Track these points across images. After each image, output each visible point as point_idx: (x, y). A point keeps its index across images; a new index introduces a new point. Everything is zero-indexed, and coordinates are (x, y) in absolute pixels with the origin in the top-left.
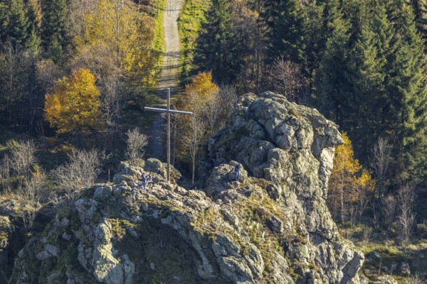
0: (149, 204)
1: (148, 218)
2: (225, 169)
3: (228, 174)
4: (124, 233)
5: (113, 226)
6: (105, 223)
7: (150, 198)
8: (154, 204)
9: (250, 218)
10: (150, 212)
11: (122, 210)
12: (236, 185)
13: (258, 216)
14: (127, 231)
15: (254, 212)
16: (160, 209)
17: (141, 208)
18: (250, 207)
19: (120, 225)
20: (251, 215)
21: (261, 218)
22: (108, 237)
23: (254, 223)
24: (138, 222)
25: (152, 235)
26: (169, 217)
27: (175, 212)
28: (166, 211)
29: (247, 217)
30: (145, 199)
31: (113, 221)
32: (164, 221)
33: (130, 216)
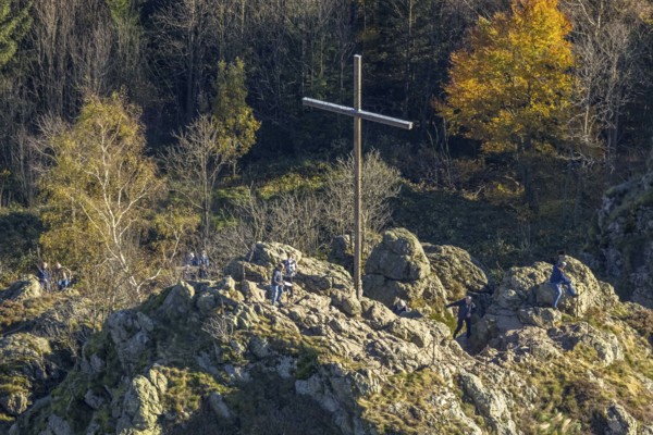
0: (270, 339)
1: (262, 376)
2: (532, 276)
3: (537, 286)
4: (196, 405)
5: (170, 385)
6: (148, 377)
7: (277, 327)
8: (282, 343)
9: (551, 406)
10: (271, 361)
11: (203, 348)
12: (548, 317)
13: (573, 402)
14: (205, 402)
15: (567, 391)
16: (295, 356)
17: (250, 347)
18: (562, 377)
19: (188, 383)
20: (557, 396)
21: (582, 406)
22: (151, 411)
23: (560, 416)
24: (237, 383)
25: (263, 418)
26: (315, 377)
27: (328, 367)
28: (309, 363)
29: (545, 400)
30: (265, 327)
31: (173, 374)
32: (302, 387)
33: (220, 366)
